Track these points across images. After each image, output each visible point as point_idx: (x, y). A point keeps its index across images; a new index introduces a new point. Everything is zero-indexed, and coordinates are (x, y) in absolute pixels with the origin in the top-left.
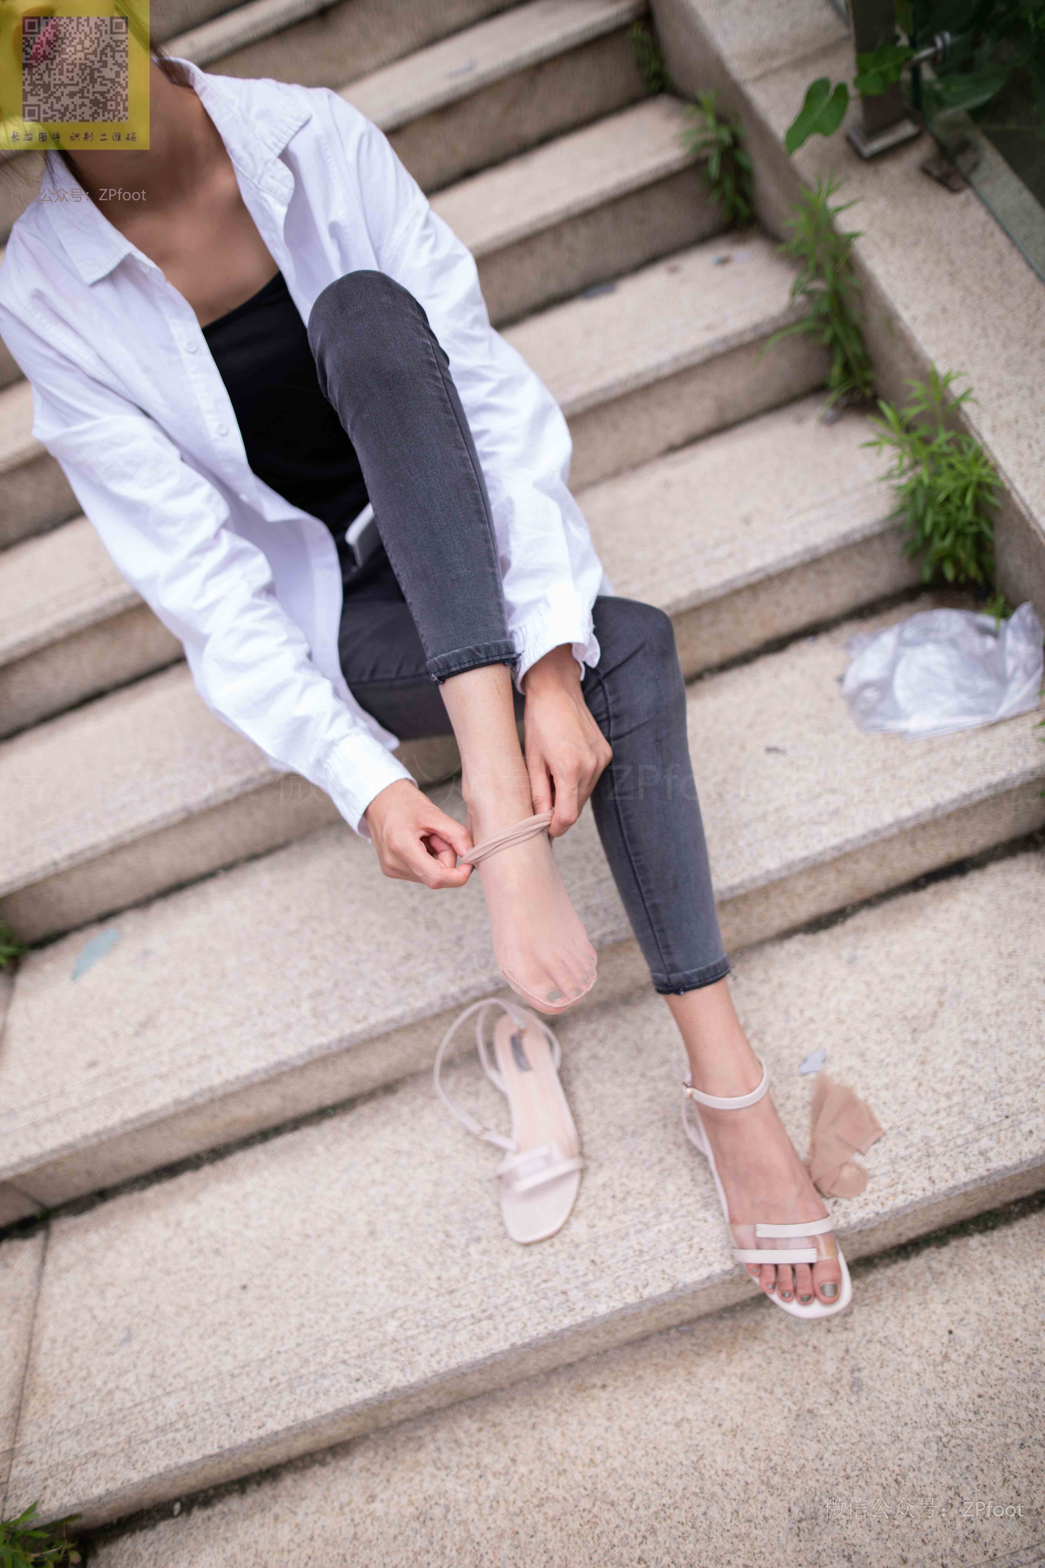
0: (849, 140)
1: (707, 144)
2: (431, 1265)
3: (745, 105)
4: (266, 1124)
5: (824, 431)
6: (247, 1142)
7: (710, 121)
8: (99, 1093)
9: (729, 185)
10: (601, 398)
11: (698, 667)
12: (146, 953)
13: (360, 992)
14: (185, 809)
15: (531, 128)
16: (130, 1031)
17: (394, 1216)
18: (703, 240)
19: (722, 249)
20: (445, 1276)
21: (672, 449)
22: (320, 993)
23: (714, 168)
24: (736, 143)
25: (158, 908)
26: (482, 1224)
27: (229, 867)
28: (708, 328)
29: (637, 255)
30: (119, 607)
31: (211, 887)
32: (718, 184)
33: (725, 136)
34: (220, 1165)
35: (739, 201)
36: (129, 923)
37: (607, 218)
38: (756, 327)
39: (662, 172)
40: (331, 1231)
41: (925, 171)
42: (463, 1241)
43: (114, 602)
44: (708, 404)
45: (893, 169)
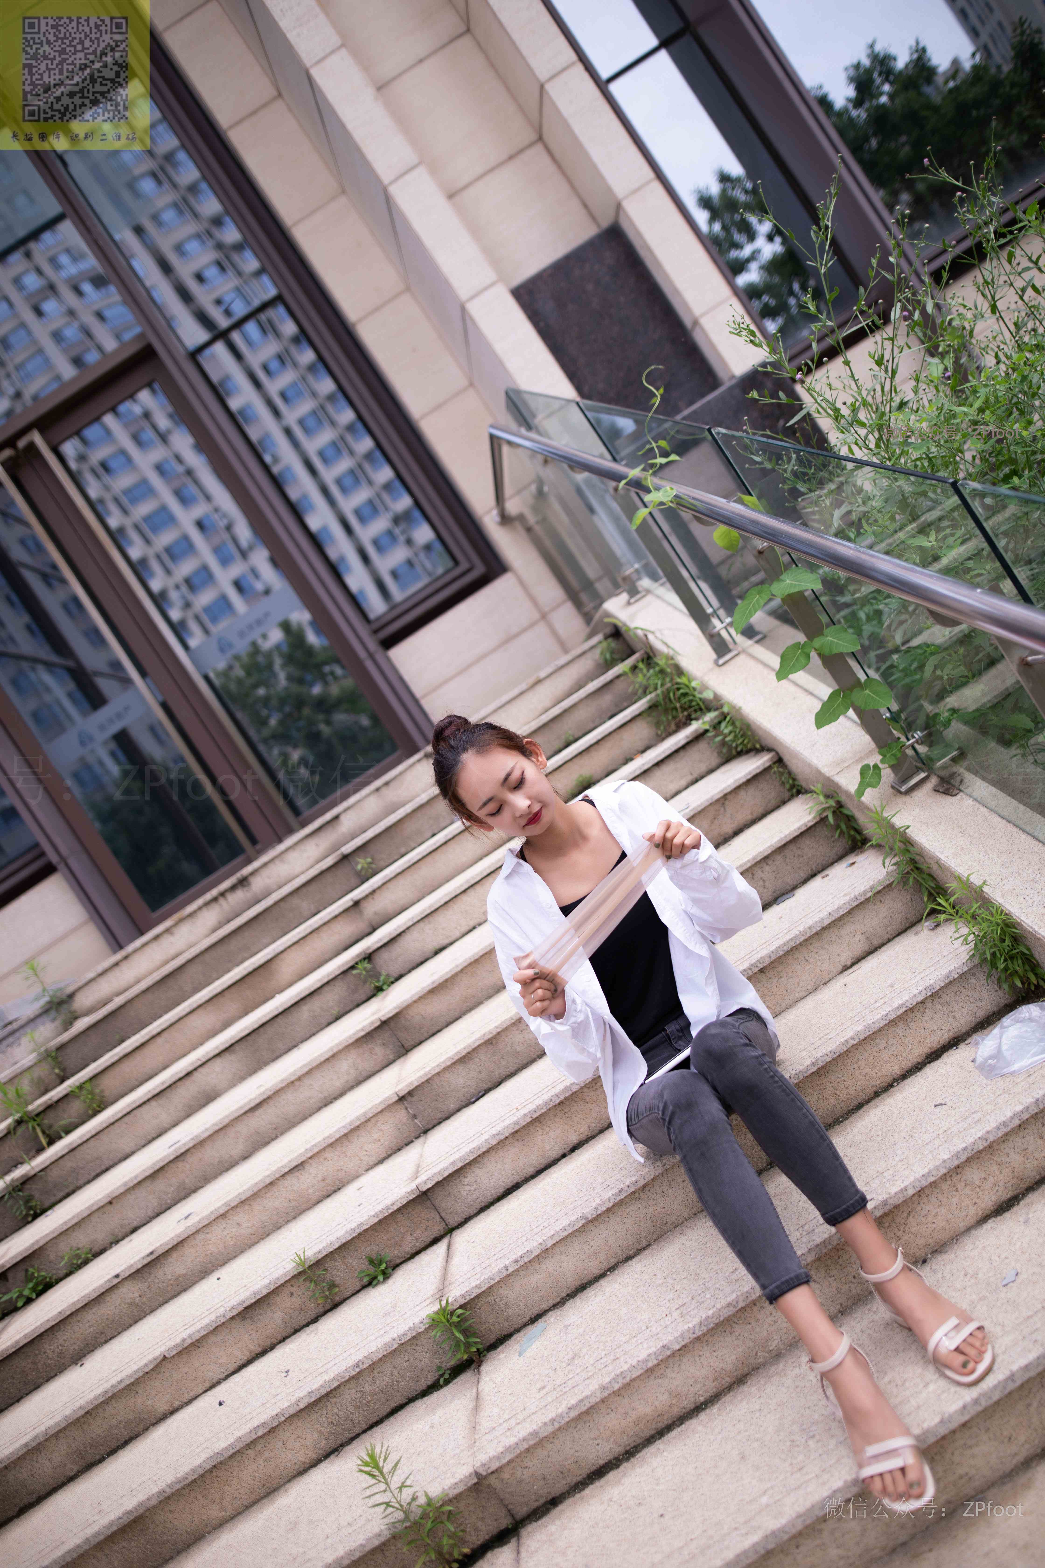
0: (893, 787)
1: (825, 809)
2: (784, 1460)
3: (837, 786)
4: (661, 1425)
5: (931, 933)
6: (649, 1441)
7: (822, 798)
8: (550, 1399)
9: (843, 827)
10: (793, 944)
11: (889, 1080)
12: (567, 1327)
13: (708, 1296)
14: (582, 1217)
15: (729, 828)
16: (564, 1365)
17: (756, 1445)
18: (840, 858)
19: (851, 859)
20: (794, 1462)
21: (846, 968)
22: (684, 1305)
23: (831, 819)
24: (840, 805)
25: (569, 1304)
26: (814, 1428)
27: (613, 1268)
28: (845, 895)
29: (803, 875)
30: (529, 1120)
31: (603, 1282)
32: (838, 826)
33: (832, 803)
34: (633, 1460)
35: (852, 833)
36: (551, 1317)
37: (779, 858)
38: (872, 888)
39: (804, 828)
40: (715, 1467)
41: (936, 791)
42: (803, 1441)
43: (525, 1115)
44: (859, 937)
45: (919, 794)
